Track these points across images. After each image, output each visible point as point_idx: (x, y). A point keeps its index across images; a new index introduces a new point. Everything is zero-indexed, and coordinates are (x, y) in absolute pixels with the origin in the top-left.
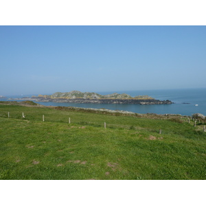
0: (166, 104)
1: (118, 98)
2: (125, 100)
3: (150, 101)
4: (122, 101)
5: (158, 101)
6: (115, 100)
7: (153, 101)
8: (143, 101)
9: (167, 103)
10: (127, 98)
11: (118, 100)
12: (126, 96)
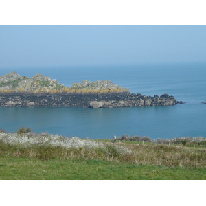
0: (162, 105)
1: (21, 88)
2: (44, 96)
3: (116, 97)
4: (33, 97)
5: (140, 97)
6: (13, 96)
7: (125, 96)
8: (96, 97)
9: (163, 102)
10: (47, 90)
11: (22, 96)
12: (46, 84)
